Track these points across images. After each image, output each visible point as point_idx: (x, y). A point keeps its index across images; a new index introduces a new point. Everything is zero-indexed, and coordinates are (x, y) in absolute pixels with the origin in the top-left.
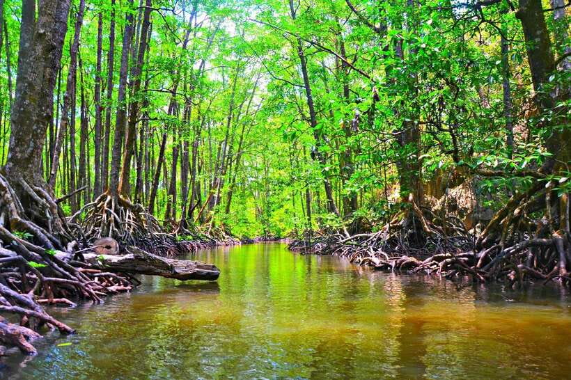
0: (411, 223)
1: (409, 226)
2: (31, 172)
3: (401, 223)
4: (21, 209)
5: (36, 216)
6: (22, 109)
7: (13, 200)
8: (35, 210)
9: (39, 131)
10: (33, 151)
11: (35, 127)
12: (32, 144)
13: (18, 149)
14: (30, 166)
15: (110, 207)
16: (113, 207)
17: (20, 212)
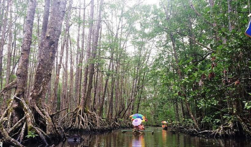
0: (236, 125)
1: (235, 127)
2: (40, 101)
3: (230, 126)
4: (33, 121)
5: (41, 124)
6: (38, 72)
7: (30, 116)
8: (41, 120)
9: (46, 81)
10: (42, 91)
11: (44, 80)
12: (42, 88)
13: (35, 91)
14: (40, 98)
15: (80, 114)
16: (81, 114)
17: (33, 122)
